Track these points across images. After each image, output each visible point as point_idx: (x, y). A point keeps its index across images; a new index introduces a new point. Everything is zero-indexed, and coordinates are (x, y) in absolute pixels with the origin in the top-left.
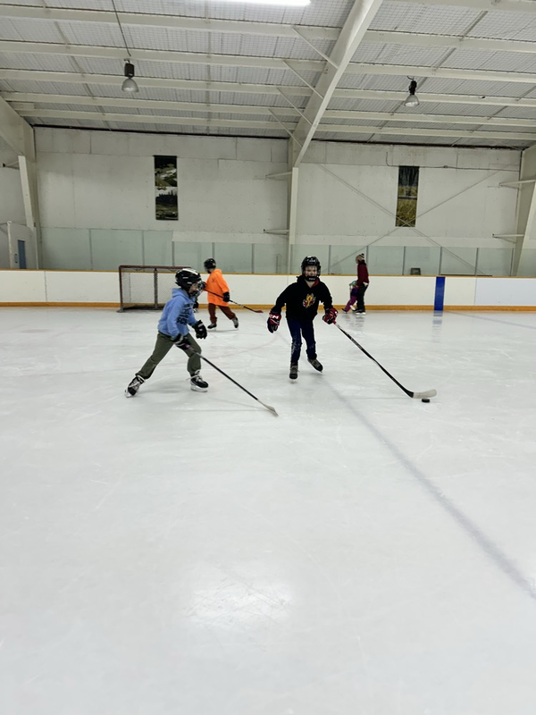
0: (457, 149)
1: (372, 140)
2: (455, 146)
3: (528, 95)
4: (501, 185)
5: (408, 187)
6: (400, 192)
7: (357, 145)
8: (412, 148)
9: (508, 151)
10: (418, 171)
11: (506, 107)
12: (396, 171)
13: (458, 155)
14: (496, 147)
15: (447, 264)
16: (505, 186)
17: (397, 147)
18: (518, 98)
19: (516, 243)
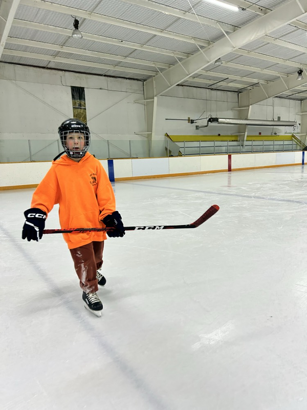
0: (106, 78)
1: (49, 66)
2: (105, 76)
3: (148, 44)
4: (135, 102)
5: (78, 100)
6: (74, 104)
7: (38, 69)
8: (78, 74)
9: (136, 81)
10: (84, 90)
11: (136, 49)
12: (70, 90)
13: (107, 81)
14: (129, 79)
15: (113, 152)
16: (138, 103)
17: (67, 73)
18: (142, 45)
19: (147, 137)
